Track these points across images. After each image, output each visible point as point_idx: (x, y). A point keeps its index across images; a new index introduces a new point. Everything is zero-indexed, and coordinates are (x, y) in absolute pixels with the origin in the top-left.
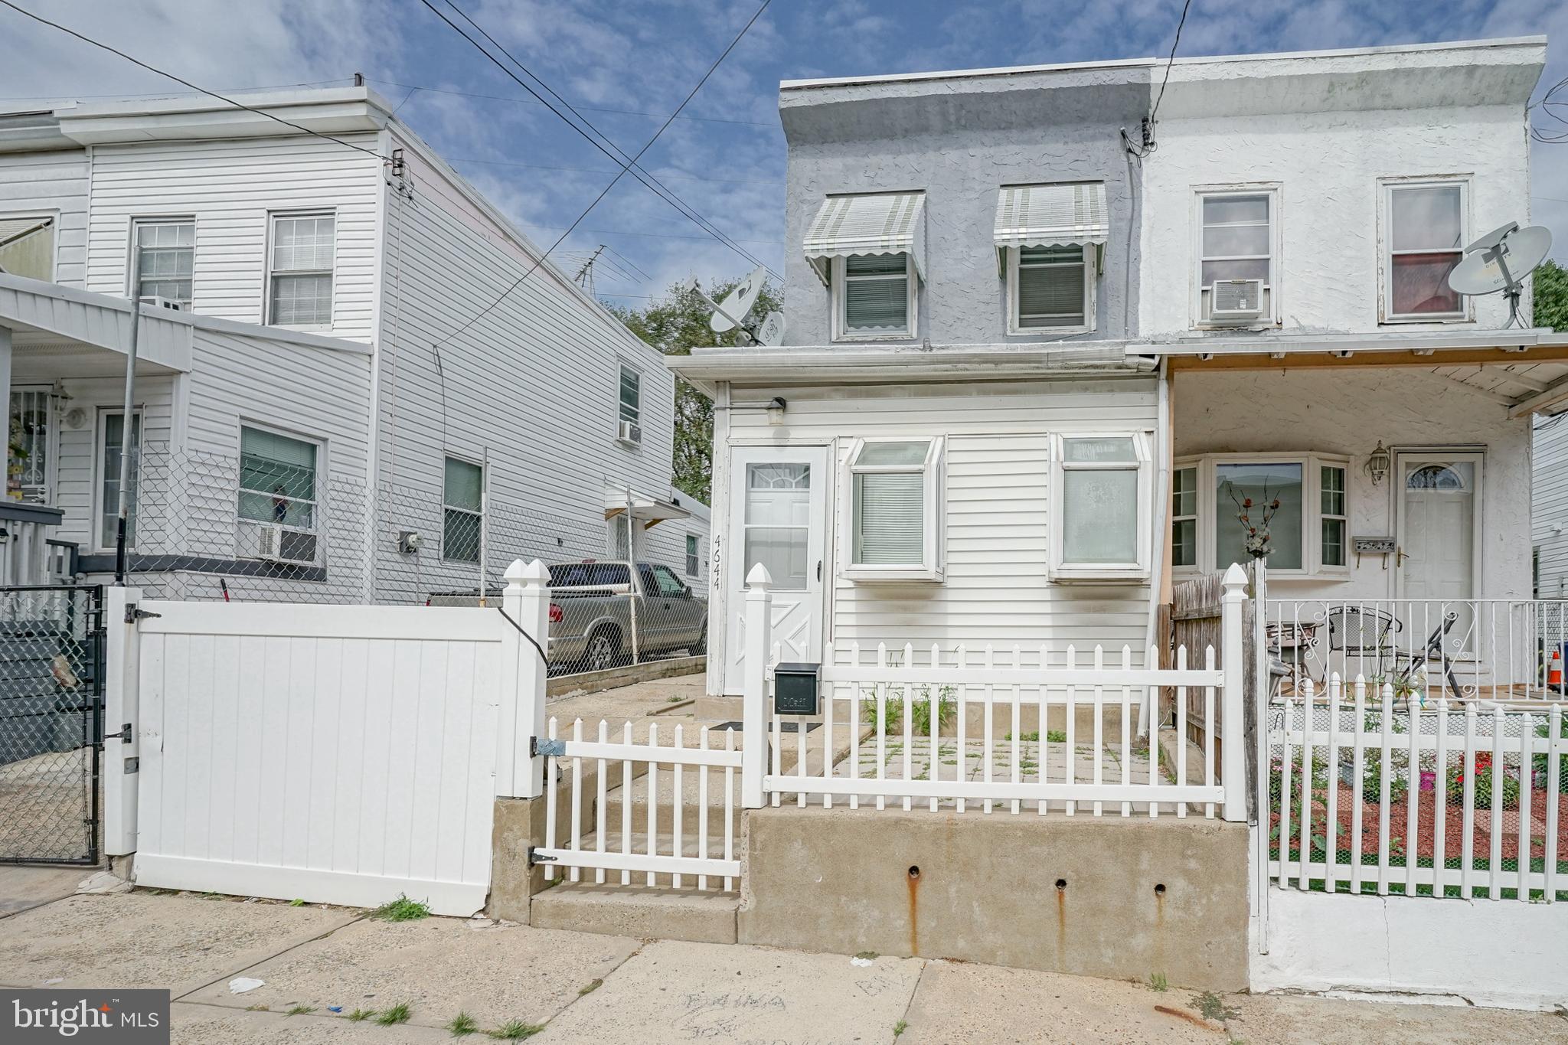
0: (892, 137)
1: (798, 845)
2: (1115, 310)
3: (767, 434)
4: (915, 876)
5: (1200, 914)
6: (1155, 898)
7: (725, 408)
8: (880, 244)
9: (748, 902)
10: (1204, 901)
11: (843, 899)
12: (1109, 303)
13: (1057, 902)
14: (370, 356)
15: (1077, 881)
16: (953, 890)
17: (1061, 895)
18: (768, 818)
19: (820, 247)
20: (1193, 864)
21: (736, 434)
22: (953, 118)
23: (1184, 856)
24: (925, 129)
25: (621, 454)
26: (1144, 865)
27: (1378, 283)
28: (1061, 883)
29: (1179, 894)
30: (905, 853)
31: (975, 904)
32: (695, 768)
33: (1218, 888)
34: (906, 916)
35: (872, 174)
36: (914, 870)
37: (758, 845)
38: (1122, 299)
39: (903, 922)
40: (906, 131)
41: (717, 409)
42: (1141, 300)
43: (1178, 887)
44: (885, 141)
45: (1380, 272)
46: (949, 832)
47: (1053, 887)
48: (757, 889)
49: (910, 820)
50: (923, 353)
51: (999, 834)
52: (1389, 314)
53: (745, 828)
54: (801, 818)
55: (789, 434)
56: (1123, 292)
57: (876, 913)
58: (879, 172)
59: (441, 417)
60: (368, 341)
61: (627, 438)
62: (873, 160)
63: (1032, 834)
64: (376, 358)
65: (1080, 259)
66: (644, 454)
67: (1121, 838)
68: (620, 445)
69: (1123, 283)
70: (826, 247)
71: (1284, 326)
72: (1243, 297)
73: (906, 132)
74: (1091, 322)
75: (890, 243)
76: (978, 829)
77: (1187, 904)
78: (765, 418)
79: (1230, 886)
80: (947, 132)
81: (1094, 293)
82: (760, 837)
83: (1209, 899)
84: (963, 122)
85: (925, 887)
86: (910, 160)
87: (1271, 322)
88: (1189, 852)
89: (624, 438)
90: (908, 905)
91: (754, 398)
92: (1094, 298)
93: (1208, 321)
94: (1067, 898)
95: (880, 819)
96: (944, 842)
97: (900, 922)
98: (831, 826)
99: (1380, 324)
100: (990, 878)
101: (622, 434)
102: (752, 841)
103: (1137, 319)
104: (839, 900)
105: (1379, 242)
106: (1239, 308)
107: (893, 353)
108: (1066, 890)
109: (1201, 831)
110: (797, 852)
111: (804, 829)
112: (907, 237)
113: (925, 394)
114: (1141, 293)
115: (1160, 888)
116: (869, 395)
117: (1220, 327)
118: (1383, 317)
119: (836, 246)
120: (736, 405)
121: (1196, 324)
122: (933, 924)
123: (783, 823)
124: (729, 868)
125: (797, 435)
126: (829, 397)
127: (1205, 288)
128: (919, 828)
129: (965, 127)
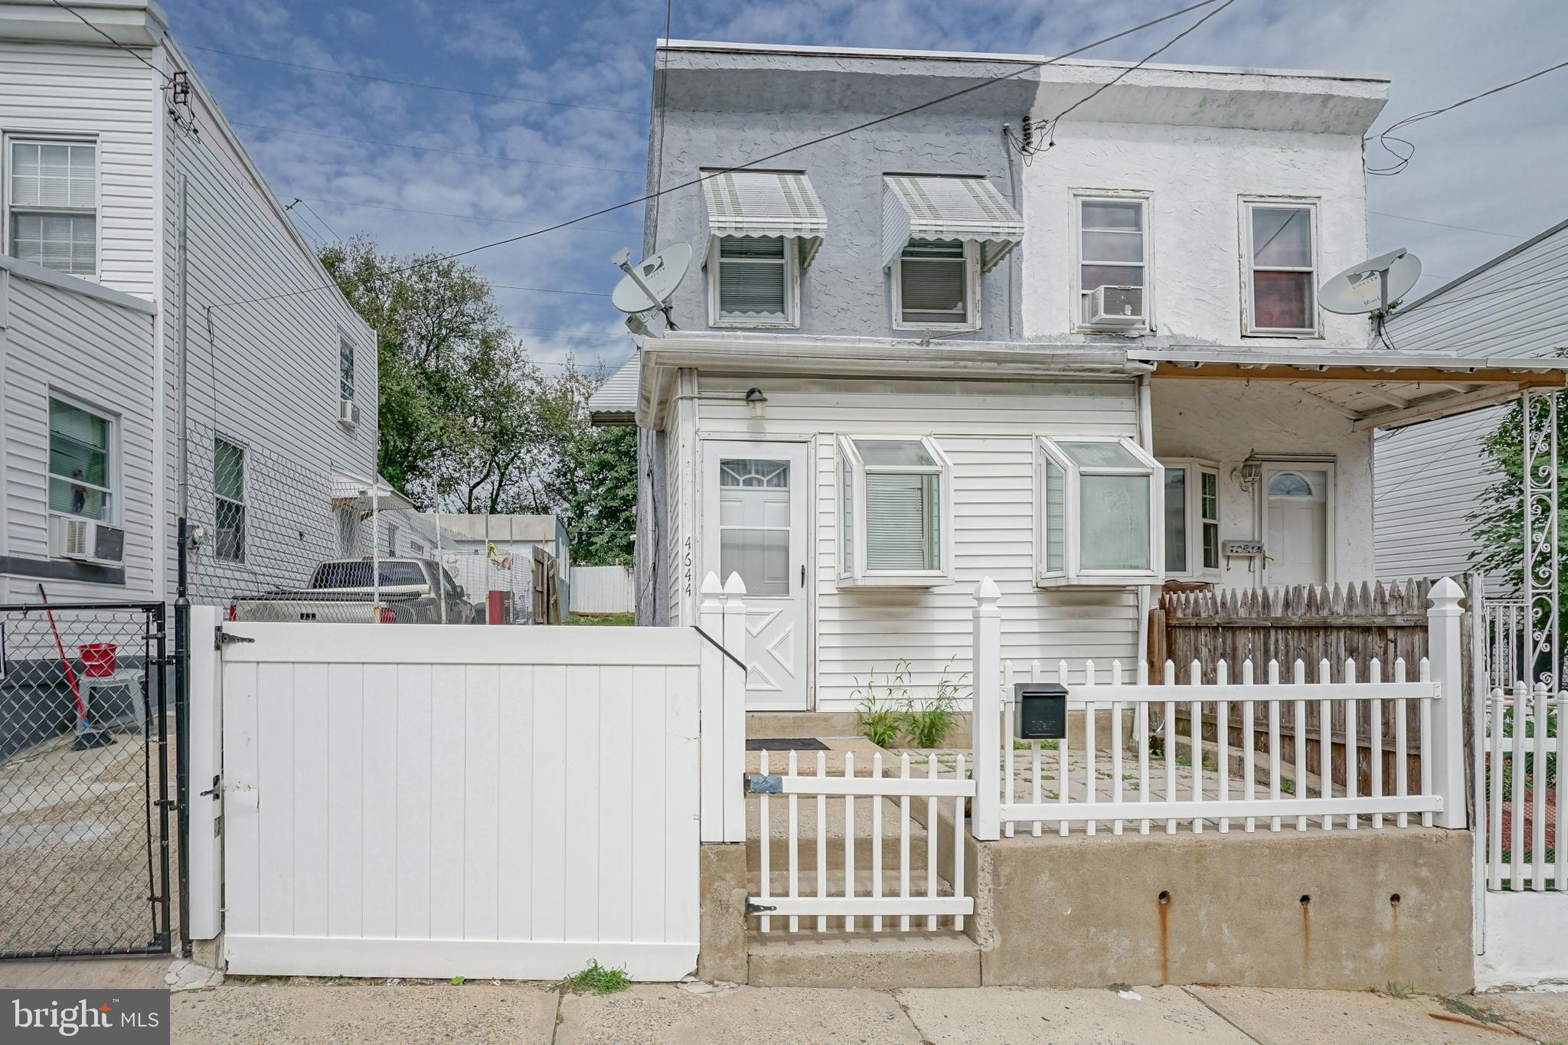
0: (768, 112)
1: (1045, 877)
2: (999, 309)
3: (739, 428)
4: (1164, 902)
5: (1431, 920)
6: (1390, 908)
7: (692, 398)
8: (793, 226)
9: (989, 941)
10: (1434, 908)
11: (1093, 930)
12: (993, 301)
13: (1302, 918)
14: (153, 316)
15: (1321, 896)
16: (1202, 913)
17: (1306, 910)
18: (1013, 850)
19: (728, 225)
20: (1424, 873)
21: (707, 426)
22: (836, 98)
23: (1416, 865)
24: (805, 107)
25: (341, 436)
26: (1381, 877)
27: (1240, 298)
28: (1305, 899)
29: (1412, 902)
30: (1154, 879)
31: (1224, 926)
32: (895, 800)
33: (1446, 894)
34: (1157, 944)
35: (748, 149)
36: (1164, 895)
37: (1003, 879)
38: (1006, 298)
39: (1153, 950)
40: (786, 106)
41: (681, 398)
42: (1024, 301)
43: (1411, 895)
44: (761, 115)
45: (1243, 285)
46: (1198, 854)
47: (1298, 903)
48: (1003, 925)
49: (1160, 845)
50: (919, 348)
51: (1246, 852)
52: (1251, 327)
53: (983, 861)
54: (1048, 849)
55: (764, 428)
56: (1006, 292)
57: (1126, 943)
58: (756, 147)
59: (211, 392)
60: (149, 298)
61: (349, 419)
62: (750, 134)
63: (1277, 851)
64: (160, 320)
65: (960, 255)
66: (359, 438)
67: (1360, 851)
68: (341, 427)
69: (1006, 282)
70: (734, 225)
71: (1159, 334)
72: (1128, 303)
73: (785, 109)
74: (974, 320)
75: (803, 226)
76: (1226, 848)
77: (1418, 912)
78: (742, 409)
79: (1456, 892)
80: (827, 111)
81: (978, 290)
82: (1005, 871)
83: (1439, 905)
84: (846, 103)
85: (1175, 912)
86: (788, 138)
87: (1145, 329)
88: (1421, 861)
89: (345, 419)
90: (1158, 932)
91: (724, 388)
92: (978, 296)
93: (1089, 325)
94: (1311, 913)
95: (1130, 845)
96: (1194, 865)
97: (1150, 950)
98: (1080, 855)
99: (1243, 336)
100: (1239, 898)
101: (343, 414)
102: (996, 875)
103: (1020, 319)
104: (1088, 931)
105: (1240, 256)
106: (1124, 314)
107: (888, 346)
108: (1310, 906)
109: (1430, 840)
110: (1045, 883)
111: (1051, 859)
112: (821, 220)
113: (908, 391)
114: (1024, 293)
115: (1395, 898)
116: (849, 390)
117: (1099, 332)
118: (1246, 330)
119: (745, 225)
120: (704, 395)
121: (1076, 326)
122: (1183, 950)
123: (1029, 855)
124: (959, 905)
125: (773, 429)
126: (807, 391)
127: (1085, 292)
128: (1169, 851)
129: (847, 109)
